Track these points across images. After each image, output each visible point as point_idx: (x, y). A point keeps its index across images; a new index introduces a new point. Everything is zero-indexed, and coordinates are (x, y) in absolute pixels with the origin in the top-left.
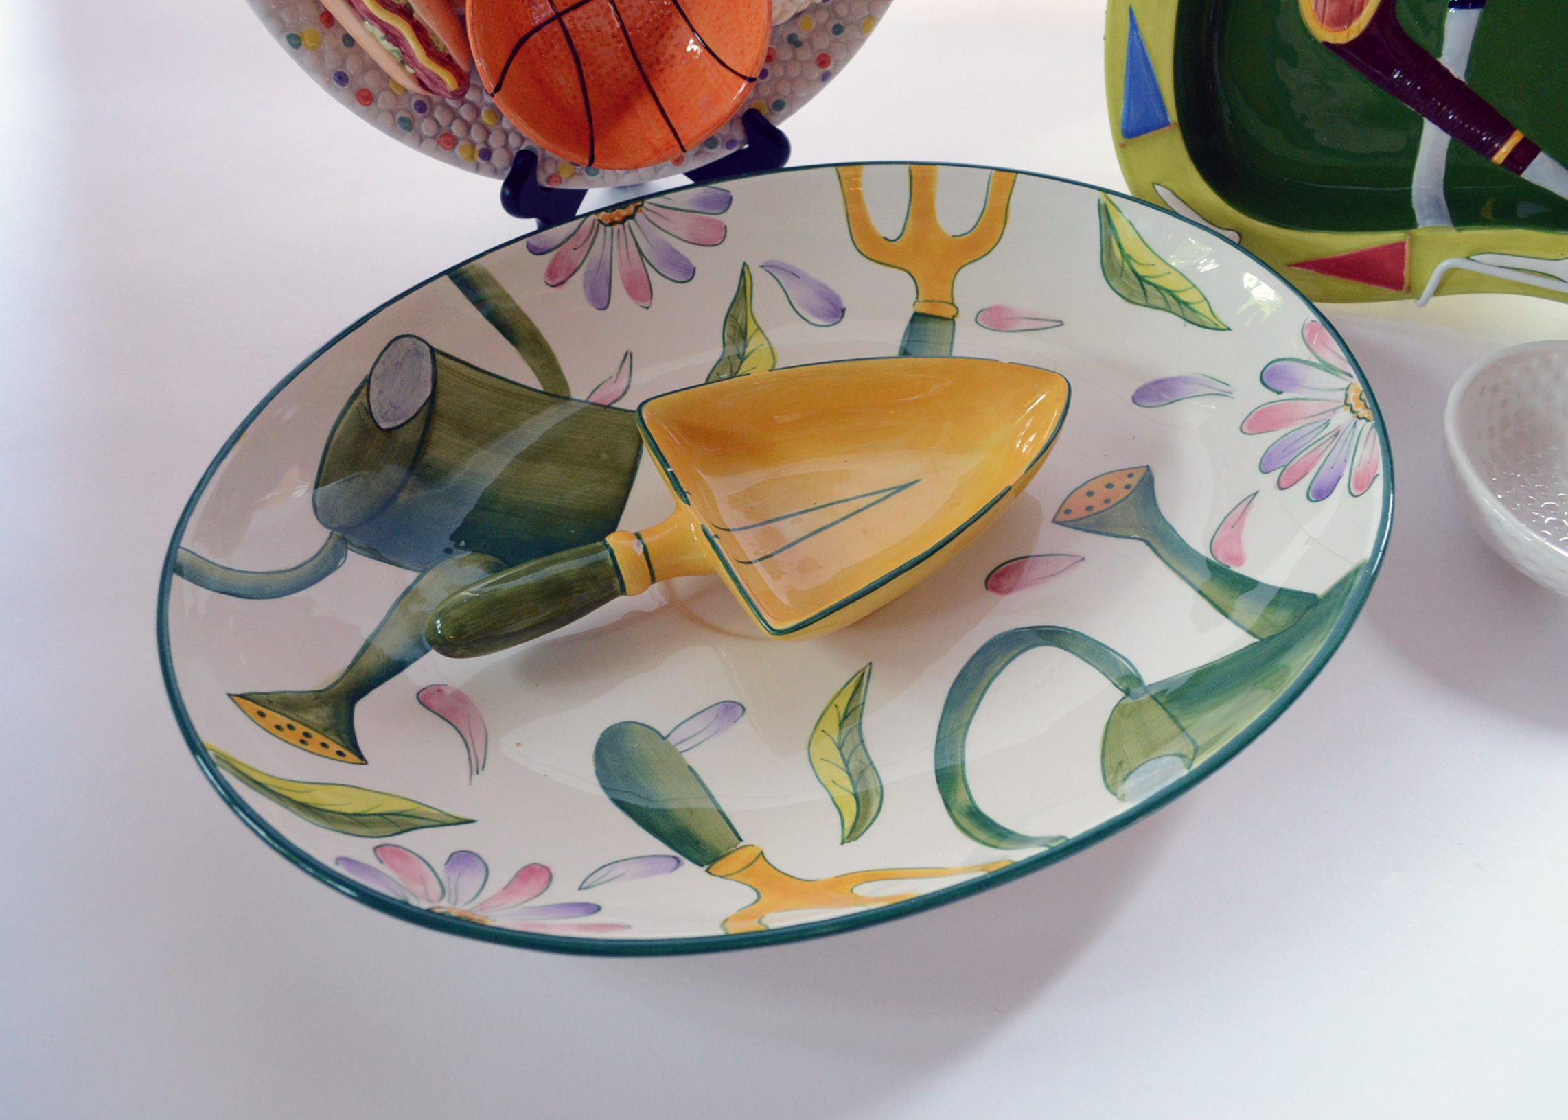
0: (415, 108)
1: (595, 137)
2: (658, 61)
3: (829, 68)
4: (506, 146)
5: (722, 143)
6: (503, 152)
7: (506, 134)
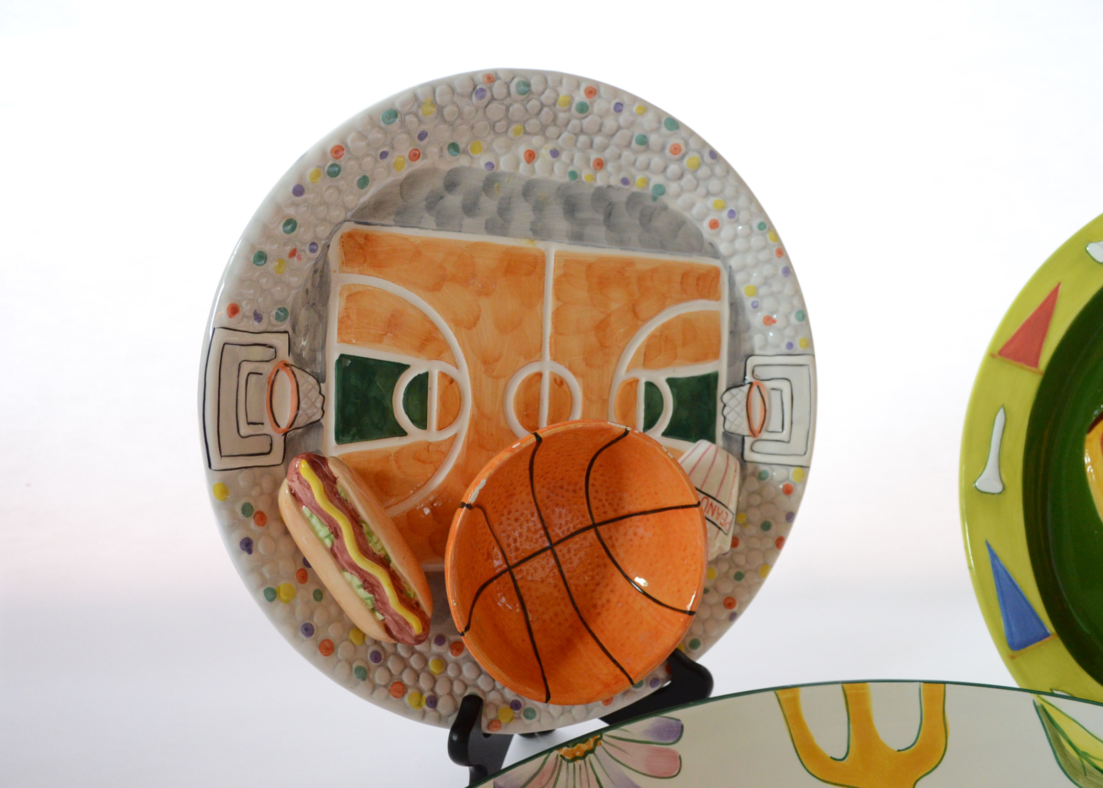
0: (371, 657)
1: (547, 675)
2: (595, 606)
3: (735, 609)
4: (451, 693)
5: (646, 682)
6: (448, 698)
7: (451, 682)
